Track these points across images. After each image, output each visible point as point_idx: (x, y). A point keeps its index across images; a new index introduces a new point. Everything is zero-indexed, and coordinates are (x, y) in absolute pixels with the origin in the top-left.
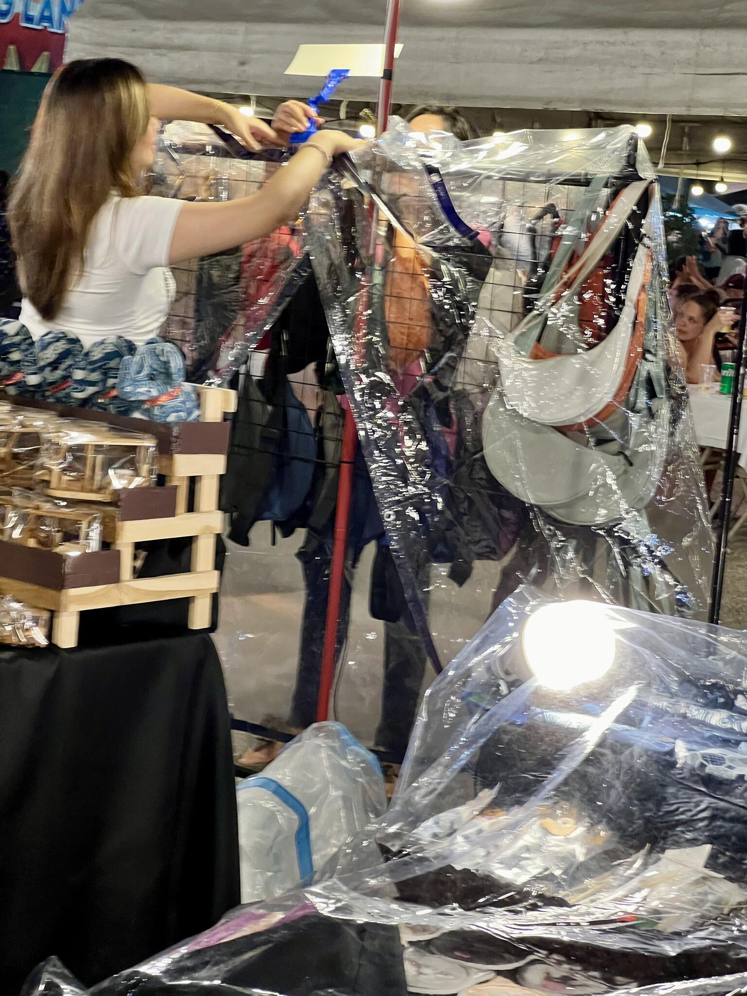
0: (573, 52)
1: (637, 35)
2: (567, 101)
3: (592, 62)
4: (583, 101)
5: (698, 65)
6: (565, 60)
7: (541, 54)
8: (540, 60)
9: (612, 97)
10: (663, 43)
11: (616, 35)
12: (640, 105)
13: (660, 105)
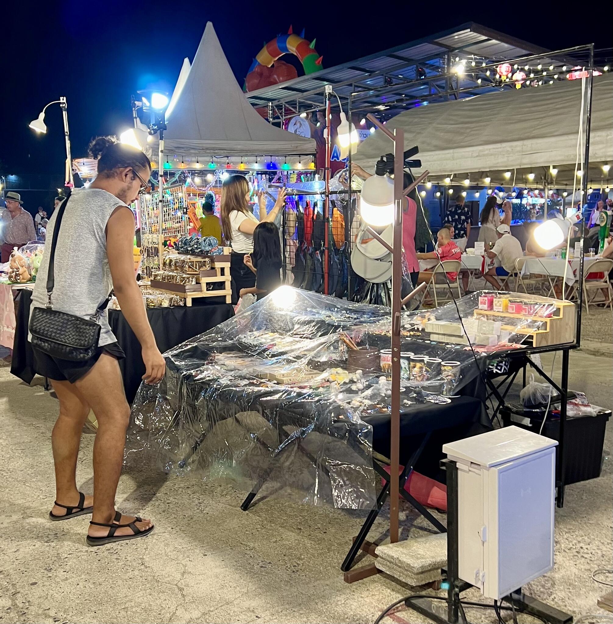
0: (486, 152)
1: (504, 145)
2: (486, 168)
3: (492, 155)
4: (490, 167)
5: (522, 152)
6: (484, 155)
7: (477, 154)
8: (477, 156)
9: (498, 165)
10: (512, 146)
11: (499, 145)
12: (506, 167)
13: (512, 166)
